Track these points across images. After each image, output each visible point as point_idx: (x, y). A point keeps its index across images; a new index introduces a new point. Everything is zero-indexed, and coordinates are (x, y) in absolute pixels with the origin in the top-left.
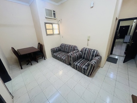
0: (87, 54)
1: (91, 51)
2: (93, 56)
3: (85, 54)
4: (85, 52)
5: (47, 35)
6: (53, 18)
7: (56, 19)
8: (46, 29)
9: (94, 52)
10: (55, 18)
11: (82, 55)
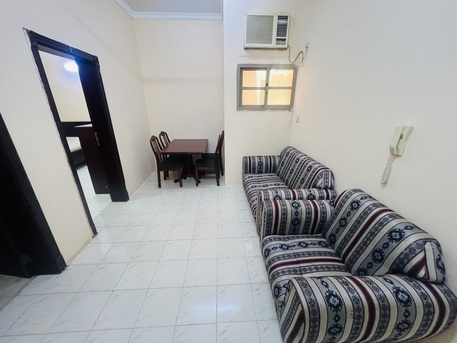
0: (352, 231)
1: (382, 224)
2: (382, 260)
3: (343, 222)
4: (349, 214)
5: (240, 106)
6: (274, 44)
7: (285, 46)
8: (240, 88)
9: (396, 236)
10: (280, 46)
11: (332, 222)
